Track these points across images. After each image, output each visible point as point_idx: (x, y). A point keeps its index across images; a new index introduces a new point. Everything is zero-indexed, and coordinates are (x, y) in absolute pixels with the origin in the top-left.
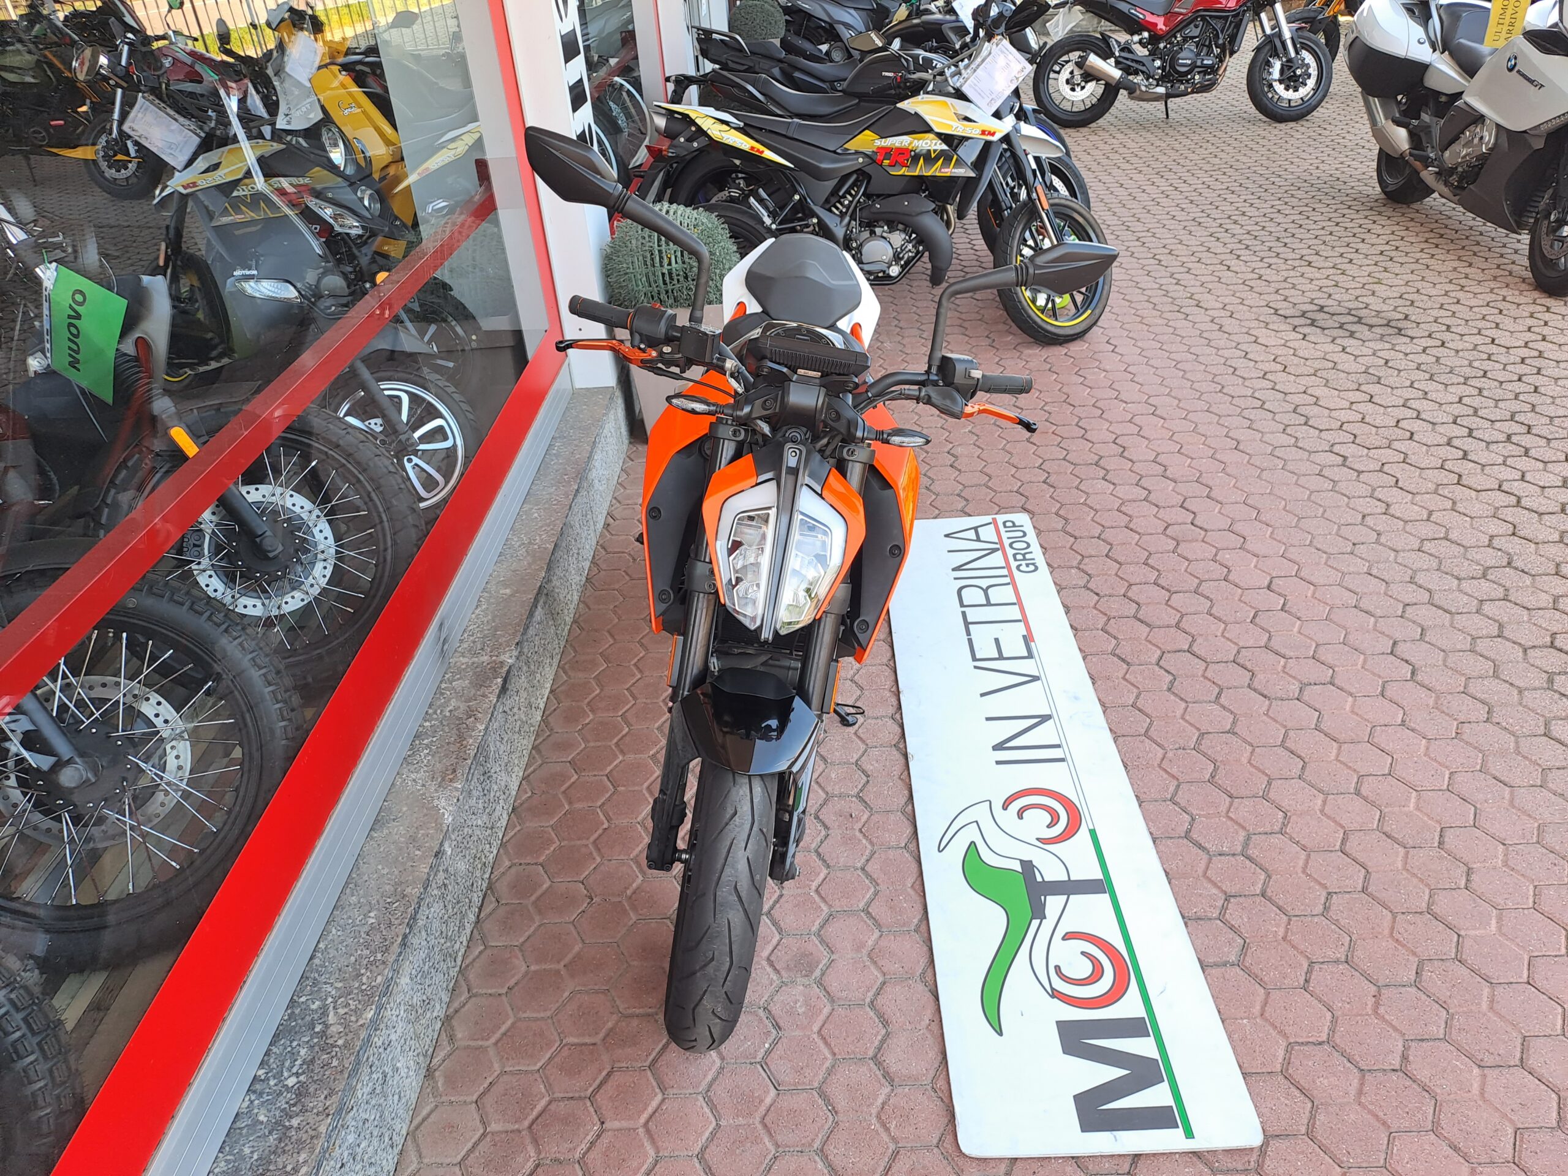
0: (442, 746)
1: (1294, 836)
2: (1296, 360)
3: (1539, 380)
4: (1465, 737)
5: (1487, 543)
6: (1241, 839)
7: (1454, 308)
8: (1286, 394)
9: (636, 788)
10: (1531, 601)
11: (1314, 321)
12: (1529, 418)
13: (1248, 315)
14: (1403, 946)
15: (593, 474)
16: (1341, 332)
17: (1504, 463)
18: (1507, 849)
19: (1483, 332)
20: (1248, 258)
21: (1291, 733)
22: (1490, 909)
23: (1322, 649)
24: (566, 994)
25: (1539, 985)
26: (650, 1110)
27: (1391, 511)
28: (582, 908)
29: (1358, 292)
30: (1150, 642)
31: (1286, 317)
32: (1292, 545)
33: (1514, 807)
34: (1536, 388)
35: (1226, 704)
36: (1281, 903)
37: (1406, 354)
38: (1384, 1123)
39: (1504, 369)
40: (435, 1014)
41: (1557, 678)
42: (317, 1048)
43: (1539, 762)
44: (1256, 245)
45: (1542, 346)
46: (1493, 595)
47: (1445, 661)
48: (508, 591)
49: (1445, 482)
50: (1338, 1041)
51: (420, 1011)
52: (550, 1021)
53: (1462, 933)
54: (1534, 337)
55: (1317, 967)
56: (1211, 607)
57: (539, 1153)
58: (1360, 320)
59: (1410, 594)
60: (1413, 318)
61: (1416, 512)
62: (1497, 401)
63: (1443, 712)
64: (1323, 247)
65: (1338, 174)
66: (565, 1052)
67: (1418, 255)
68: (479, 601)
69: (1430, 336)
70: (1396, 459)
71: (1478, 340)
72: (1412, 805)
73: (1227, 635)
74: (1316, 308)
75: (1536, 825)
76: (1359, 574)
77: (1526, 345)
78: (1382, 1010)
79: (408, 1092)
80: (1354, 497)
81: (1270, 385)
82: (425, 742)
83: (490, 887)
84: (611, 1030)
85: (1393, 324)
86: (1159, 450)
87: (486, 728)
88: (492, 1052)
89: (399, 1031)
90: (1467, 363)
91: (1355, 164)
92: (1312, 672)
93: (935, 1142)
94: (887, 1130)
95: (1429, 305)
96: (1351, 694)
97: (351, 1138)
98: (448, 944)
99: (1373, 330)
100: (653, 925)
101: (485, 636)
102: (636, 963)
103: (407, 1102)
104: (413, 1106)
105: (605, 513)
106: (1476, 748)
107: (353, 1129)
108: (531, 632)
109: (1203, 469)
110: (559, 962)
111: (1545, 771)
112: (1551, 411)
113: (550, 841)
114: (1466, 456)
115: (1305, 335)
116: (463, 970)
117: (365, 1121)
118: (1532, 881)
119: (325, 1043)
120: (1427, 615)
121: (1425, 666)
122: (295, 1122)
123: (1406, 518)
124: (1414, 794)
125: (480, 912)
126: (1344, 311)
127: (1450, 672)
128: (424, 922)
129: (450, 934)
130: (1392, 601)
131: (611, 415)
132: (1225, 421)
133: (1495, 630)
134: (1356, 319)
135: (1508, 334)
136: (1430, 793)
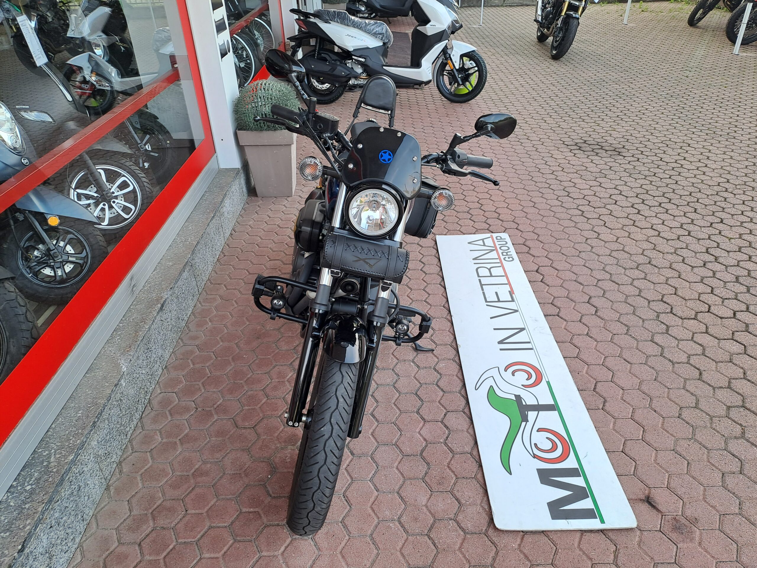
0: (126, 335)
2: (569, 166)
3: (679, 178)
4: (614, 341)
5: (641, 252)
8: (561, 181)
9: (227, 358)
10: (655, 279)
11: (580, 147)
12: (671, 196)
13: (550, 144)
15: (224, 210)
16: (592, 153)
17: (656, 216)
18: (624, 392)
19: (658, 155)
20: (555, 117)
22: (611, 418)
23: (556, 299)
24: (178, 452)
26: (210, 505)
27: (600, 237)
28: (192, 413)
29: (604, 135)
31: (568, 145)
32: (552, 252)
33: (630, 373)
34: (677, 182)
37: (620, 164)
39: (664, 173)
40: (112, 460)
41: (661, 315)
42: (43, 473)
43: (646, 353)
44: (560, 111)
45: (683, 162)
46: (640, 277)
47: (612, 306)
48: (171, 263)
49: (627, 224)
51: (103, 458)
52: (169, 464)
54: (680, 158)
57: (154, 524)
58: (602, 148)
59: (601, 275)
60: (626, 147)
61: (611, 238)
62: (658, 187)
63: (607, 329)
64: (591, 113)
66: (174, 479)
67: (635, 118)
68: (156, 268)
69: (633, 156)
70: (606, 213)
71: (655, 158)
72: (584, 371)
74: (583, 141)
75: (639, 381)
76: (579, 265)
77: (676, 162)
79: (94, 496)
80: (584, 230)
81: (554, 177)
82: (119, 333)
83: (149, 402)
84: (197, 469)
85: (617, 150)
86: (498, 206)
87: (150, 328)
88: (139, 478)
89: (89, 467)
90: (647, 169)
91: (613, 74)
93: (340, 520)
95: (635, 141)
96: (566, 320)
97: (57, 515)
98: (122, 428)
99: (607, 152)
100: (225, 421)
101: (156, 284)
102: (214, 439)
103: (93, 500)
104: (97, 502)
105: (231, 229)
106: (618, 346)
107: (58, 511)
108: (180, 283)
109: (516, 216)
110: (177, 437)
111: (648, 357)
112: (682, 192)
113: (181, 382)
114: (638, 213)
115: (575, 154)
116: (130, 441)
117: (66, 507)
118: (632, 406)
119: (47, 470)
120: (607, 285)
121: (603, 308)
122: (27, 506)
123: (606, 240)
124: (587, 366)
125: (143, 413)
126: (595, 143)
127: (613, 311)
128: (107, 417)
129: (123, 423)
130: (593, 278)
131: (237, 182)
132: (530, 193)
133: (637, 292)
134: (600, 147)
135: (669, 156)
136: (594, 366)
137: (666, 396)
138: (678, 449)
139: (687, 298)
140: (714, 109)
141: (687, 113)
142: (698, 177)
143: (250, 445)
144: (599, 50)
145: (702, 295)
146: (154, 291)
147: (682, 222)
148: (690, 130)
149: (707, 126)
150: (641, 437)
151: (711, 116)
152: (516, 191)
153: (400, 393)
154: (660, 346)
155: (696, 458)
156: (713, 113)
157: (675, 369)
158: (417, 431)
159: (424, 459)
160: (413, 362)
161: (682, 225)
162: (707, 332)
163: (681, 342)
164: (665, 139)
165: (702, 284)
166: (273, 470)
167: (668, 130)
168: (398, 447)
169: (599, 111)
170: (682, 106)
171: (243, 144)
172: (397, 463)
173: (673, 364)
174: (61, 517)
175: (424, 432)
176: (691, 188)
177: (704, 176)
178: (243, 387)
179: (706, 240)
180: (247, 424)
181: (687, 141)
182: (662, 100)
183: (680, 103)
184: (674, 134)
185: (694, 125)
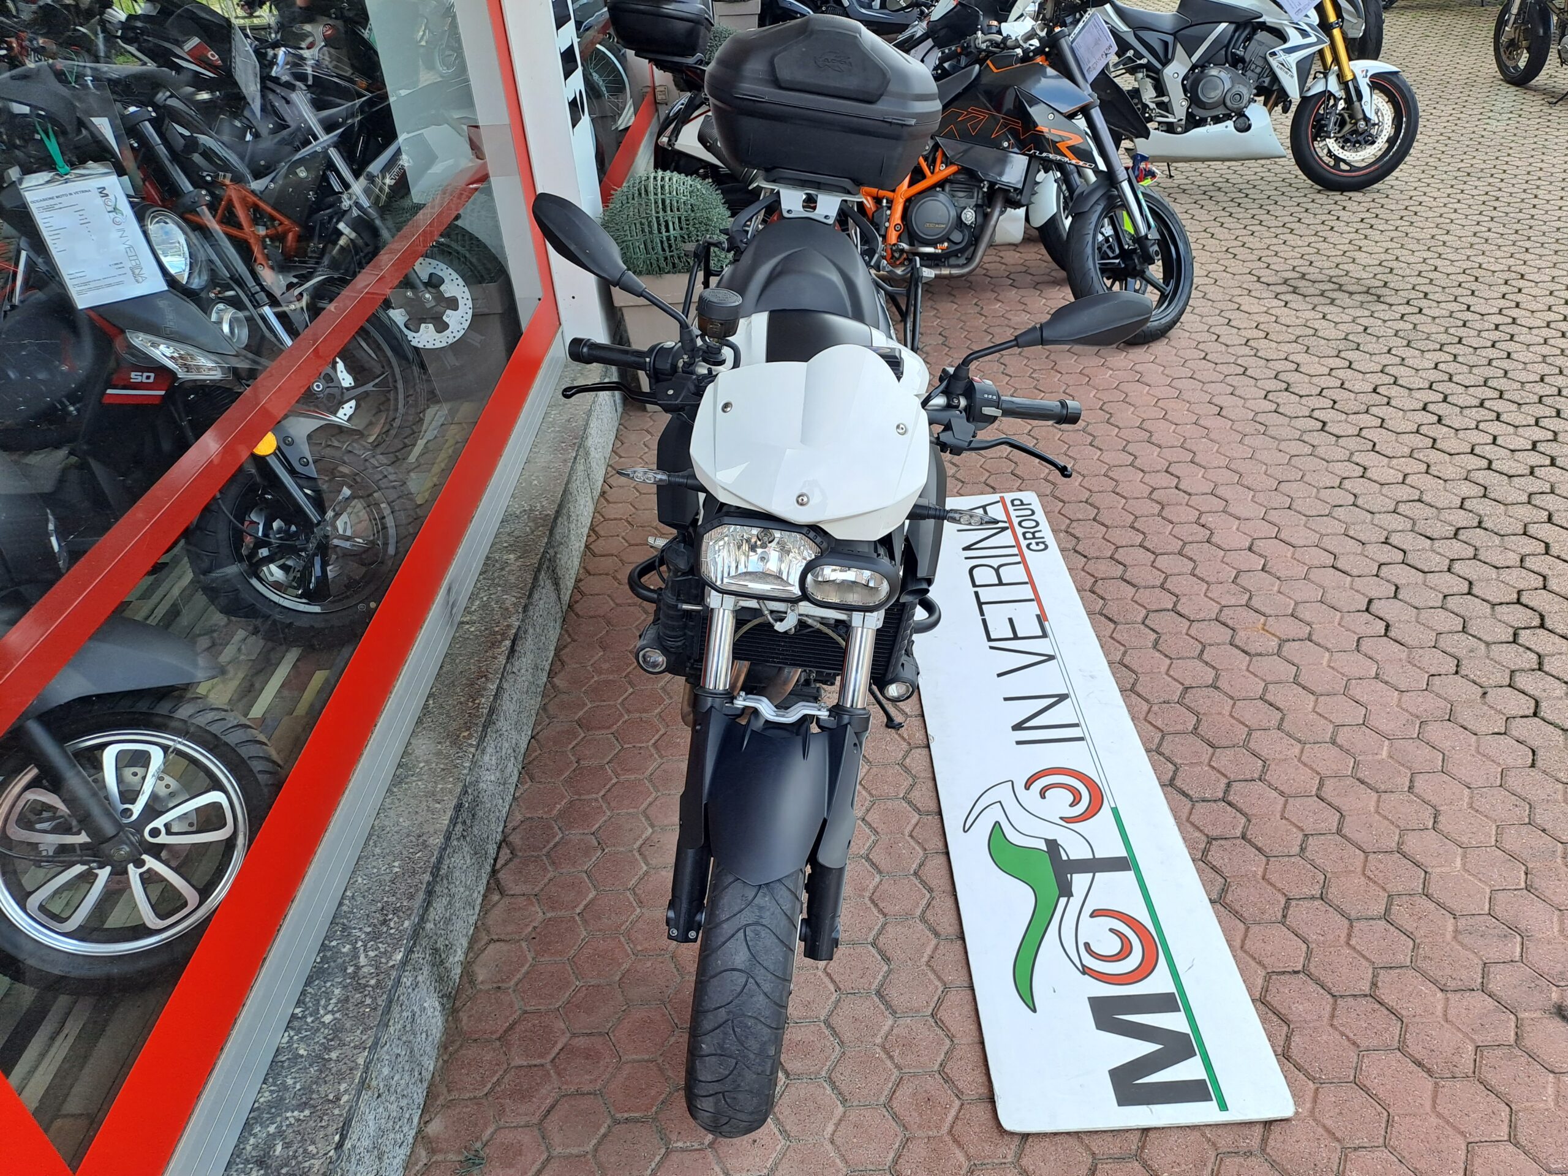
0: (455, 705)
1: (1273, 782)
2: (1278, 327)
3: (1511, 346)
4: (1435, 689)
5: (1459, 504)
6: (1223, 786)
7: (1432, 275)
8: (1267, 361)
9: (642, 746)
10: (1498, 559)
11: (1295, 288)
12: (1502, 384)
13: (1232, 283)
14: (1375, 882)
15: (590, 442)
16: (1322, 300)
17: (1477, 428)
18: (1472, 793)
19: (1459, 299)
20: (1232, 226)
21: (1270, 687)
22: (1455, 847)
23: (1300, 607)
24: (581, 938)
25: (1500, 915)
27: (1368, 474)
28: (593, 859)
29: (1339, 260)
30: (1136, 602)
31: (1268, 285)
32: (1272, 508)
33: (1479, 753)
34: (1509, 354)
35: (1207, 660)
36: (1260, 845)
37: (1385, 321)
38: (1354, 1043)
39: (1478, 336)
40: (457, 958)
41: (1522, 633)
42: (350, 988)
43: (1504, 711)
44: (1239, 212)
45: (1515, 313)
46: (1464, 555)
47: (1417, 617)
49: (1420, 446)
50: (1313, 970)
51: (444, 954)
52: (567, 963)
53: (1429, 870)
54: (1508, 304)
55: (1293, 903)
56: (1194, 568)
58: (1340, 288)
59: (1384, 554)
60: (1392, 285)
61: (1391, 475)
62: (1471, 367)
63: (1415, 665)
64: (1305, 215)
68: (484, 568)
69: (1408, 303)
70: (1374, 424)
71: (1454, 306)
72: (1384, 754)
73: (1209, 595)
74: (1298, 275)
76: (1336, 535)
77: (1500, 312)
78: (1353, 942)
79: (434, 1031)
80: (1332, 461)
81: (1252, 352)
83: (504, 839)
84: (626, 971)
85: (1373, 291)
86: (1145, 416)
87: (497, 690)
88: (513, 993)
89: (425, 973)
90: (1443, 329)
92: (1289, 628)
93: (936, 1068)
94: (891, 1058)
95: (1408, 272)
96: (1328, 650)
97: (386, 1071)
99: (1353, 297)
101: (492, 600)
103: (434, 1041)
105: (600, 481)
106: (1444, 699)
107: (387, 1062)
108: (535, 595)
109: (1187, 435)
111: (1509, 719)
112: (1523, 376)
113: (560, 797)
114: (1440, 421)
115: (1286, 303)
116: (482, 917)
118: (1495, 821)
119: (357, 983)
120: (1400, 574)
121: (1398, 622)
122: (334, 1055)
123: (1383, 482)
124: (1387, 742)
126: (1325, 278)
127: (1422, 628)
130: (1368, 560)
132: (1209, 388)
133: (1465, 588)
134: (1337, 286)
135: (1483, 301)
136: (1401, 741)
140: (1562, 198)
141: (1508, 210)
142: (1552, 342)
147: (1534, 437)
148: (1519, 243)
150: (1523, 885)
152: (1177, 384)
154: (1532, 697)
161: (1534, 444)
164: (1469, 264)
167: (1472, 245)
169: (1321, 211)
170: (1495, 193)
171: (622, 305)
174: (392, 1074)
176: (1540, 366)
177: (1564, 340)
181: (1517, 268)
182: (1449, 182)
183: (1489, 188)
184: (1487, 253)
185: (1525, 233)
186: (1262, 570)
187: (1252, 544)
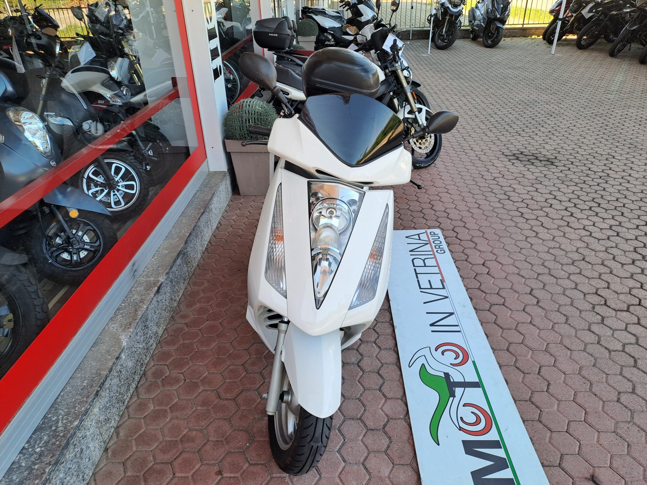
0: (128, 314)
2: (508, 173)
3: (606, 185)
4: (555, 329)
5: (575, 250)
8: (502, 186)
9: (212, 335)
10: (589, 274)
11: (518, 157)
12: (600, 201)
13: (491, 154)
15: (212, 206)
16: (528, 163)
17: (587, 218)
18: (566, 376)
19: (586, 165)
20: (495, 131)
22: (555, 400)
23: (501, 291)
24: (168, 419)
25: (571, 433)
26: (195, 469)
27: (538, 236)
28: (181, 384)
29: (538, 147)
31: (507, 156)
32: (496, 248)
33: (571, 359)
34: (604, 189)
37: (554, 173)
39: (592, 180)
40: (111, 425)
41: (596, 307)
43: (584, 341)
44: (499, 127)
45: (609, 172)
46: (576, 272)
47: (551, 298)
48: (167, 252)
49: (562, 225)
51: (103, 423)
52: (160, 430)
53: (542, 410)
54: (606, 168)
58: (537, 158)
59: (541, 270)
60: (558, 158)
61: (548, 237)
62: (588, 193)
63: (548, 319)
64: (526, 128)
65: (536, 99)
66: (164, 444)
67: (564, 133)
68: (154, 255)
69: (564, 166)
70: (543, 215)
71: (584, 168)
72: (529, 356)
74: (519, 152)
75: (579, 367)
76: (521, 261)
77: (603, 171)
79: (94, 458)
80: (524, 229)
81: (496, 182)
82: (121, 312)
83: (144, 374)
84: (185, 435)
85: (550, 160)
87: (147, 308)
88: (134, 442)
89: (91, 431)
90: (578, 177)
91: (544, 96)
92: (495, 299)
95: (566, 153)
96: (511, 309)
98: (121, 396)
99: (542, 162)
100: (209, 392)
101: (154, 270)
102: (199, 408)
103: (93, 461)
104: (96, 464)
105: (217, 222)
106: (559, 334)
107: (63, 472)
108: (174, 269)
109: (463, 215)
110: (167, 406)
111: (586, 345)
112: (609, 198)
113: (172, 356)
114: (572, 215)
115: (513, 163)
116: (127, 407)
117: (69, 468)
118: (574, 390)
119: (55, 435)
120: (547, 279)
121: (543, 299)
122: (36, 467)
123: (544, 239)
124: (531, 351)
125: (138, 383)
126: (531, 154)
127: (553, 302)
128: (108, 386)
129: (122, 392)
130: (533, 272)
131: (224, 183)
132: (476, 196)
133: (573, 286)
134: (535, 158)
135: (596, 166)
136: (537, 352)
137: (604, 380)
138: (619, 431)
139: (619, 292)
140: (634, 126)
141: (611, 130)
142: (623, 184)
143: (231, 415)
144: (531, 75)
145: (632, 290)
146: (151, 275)
147: (611, 224)
149: (629, 141)
150: (583, 419)
151: (632, 132)
152: (463, 194)
153: (363, 371)
154: (597, 335)
155: (635, 440)
156: (633, 130)
157: (612, 356)
158: (380, 407)
159: (386, 433)
160: (375, 343)
161: (611, 227)
162: (639, 323)
163: (616, 332)
164: (592, 151)
165: (632, 280)
166: (251, 439)
167: (594, 143)
168: (363, 421)
169: (533, 127)
170: (606, 123)
171: (230, 151)
172: (362, 436)
173: (610, 352)
174: (65, 477)
175: (386, 408)
176: (617, 194)
177: (628, 184)
178: (225, 361)
179: (633, 241)
180: (228, 396)
181: (612, 154)
182: (588, 118)
183: (604, 121)
184: (600, 147)
185: (617, 140)
186: (487, 274)
187: (484, 262)
